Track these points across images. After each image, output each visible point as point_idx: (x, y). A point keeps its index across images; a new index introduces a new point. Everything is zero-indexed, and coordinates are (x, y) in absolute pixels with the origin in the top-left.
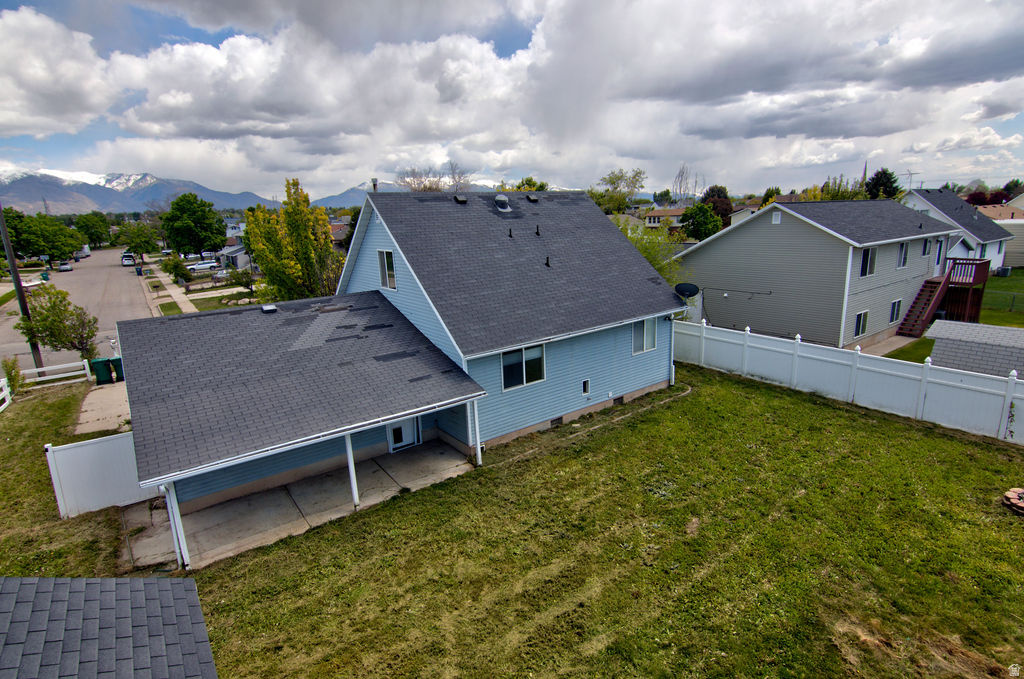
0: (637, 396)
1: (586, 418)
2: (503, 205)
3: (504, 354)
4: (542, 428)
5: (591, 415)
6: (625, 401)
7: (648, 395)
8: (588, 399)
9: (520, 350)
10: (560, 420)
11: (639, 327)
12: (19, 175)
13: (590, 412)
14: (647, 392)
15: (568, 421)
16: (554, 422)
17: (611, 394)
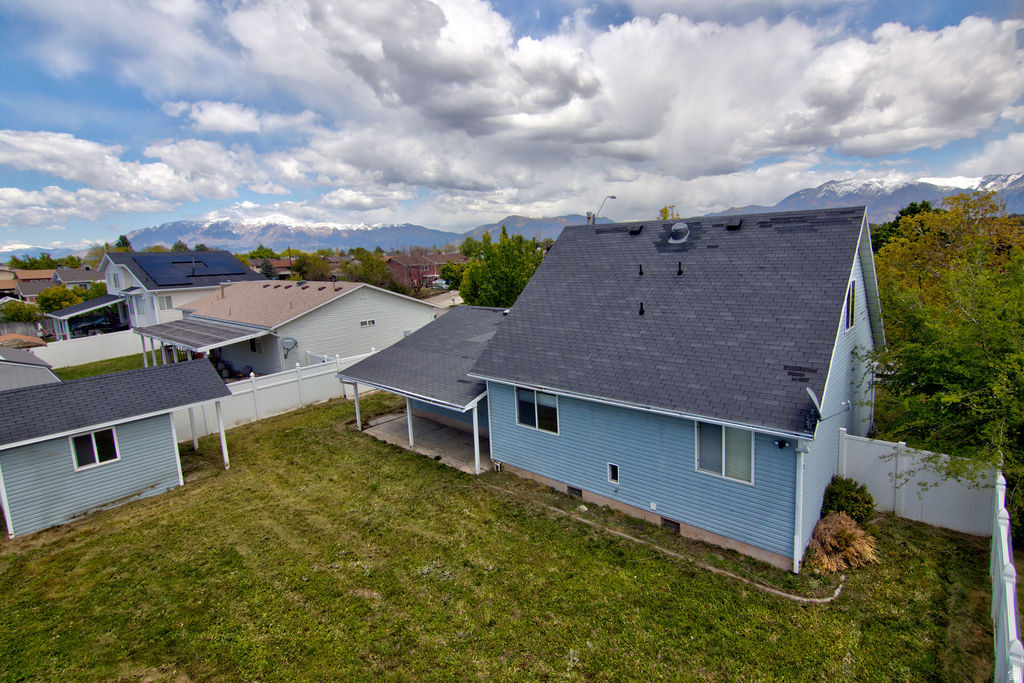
1: (603, 511)
3: (518, 388)
4: (557, 487)
5: (613, 513)
6: (682, 532)
8: (616, 491)
9: (533, 391)
10: (579, 492)
11: (710, 432)
12: (901, 185)
13: (620, 509)
14: (733, 547)
15: (589, 500)
16: (571, 489)
17: (653, 506)
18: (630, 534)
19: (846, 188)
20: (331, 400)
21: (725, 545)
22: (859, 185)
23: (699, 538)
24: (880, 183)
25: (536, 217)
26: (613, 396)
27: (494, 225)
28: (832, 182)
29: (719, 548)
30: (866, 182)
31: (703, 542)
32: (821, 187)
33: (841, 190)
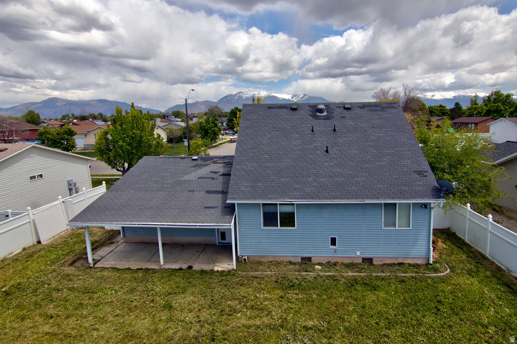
0: (388, 262)
1: (331, 265)
2: (321, 111)
3: (264, 204)
4: (293, 260)
5: (335, 264)
6: (375, 262)
7: (400, 264)
8: (336, 251)
9: (276, 204)
10: (309, 259)
11: (391, 208)
12: (266, 96)
13: (337, 261)
14: (400, 262)
15: (317, 261)
16: (303, 259)
17: (358, 253)
18: (356, 272)
19: (247, 96)
20: (24, 249)
21: (396, 262)
22: (251, 95)
23: (384, 262)
24: (259, 94)
25: (72, 99)
26: (341, 198)
27: (39, 103)
28: (241, 92)
29: (394, 264)
30: (254, 93)
31: (385, 264)
32: (236, 94)
33: (244, 96)
